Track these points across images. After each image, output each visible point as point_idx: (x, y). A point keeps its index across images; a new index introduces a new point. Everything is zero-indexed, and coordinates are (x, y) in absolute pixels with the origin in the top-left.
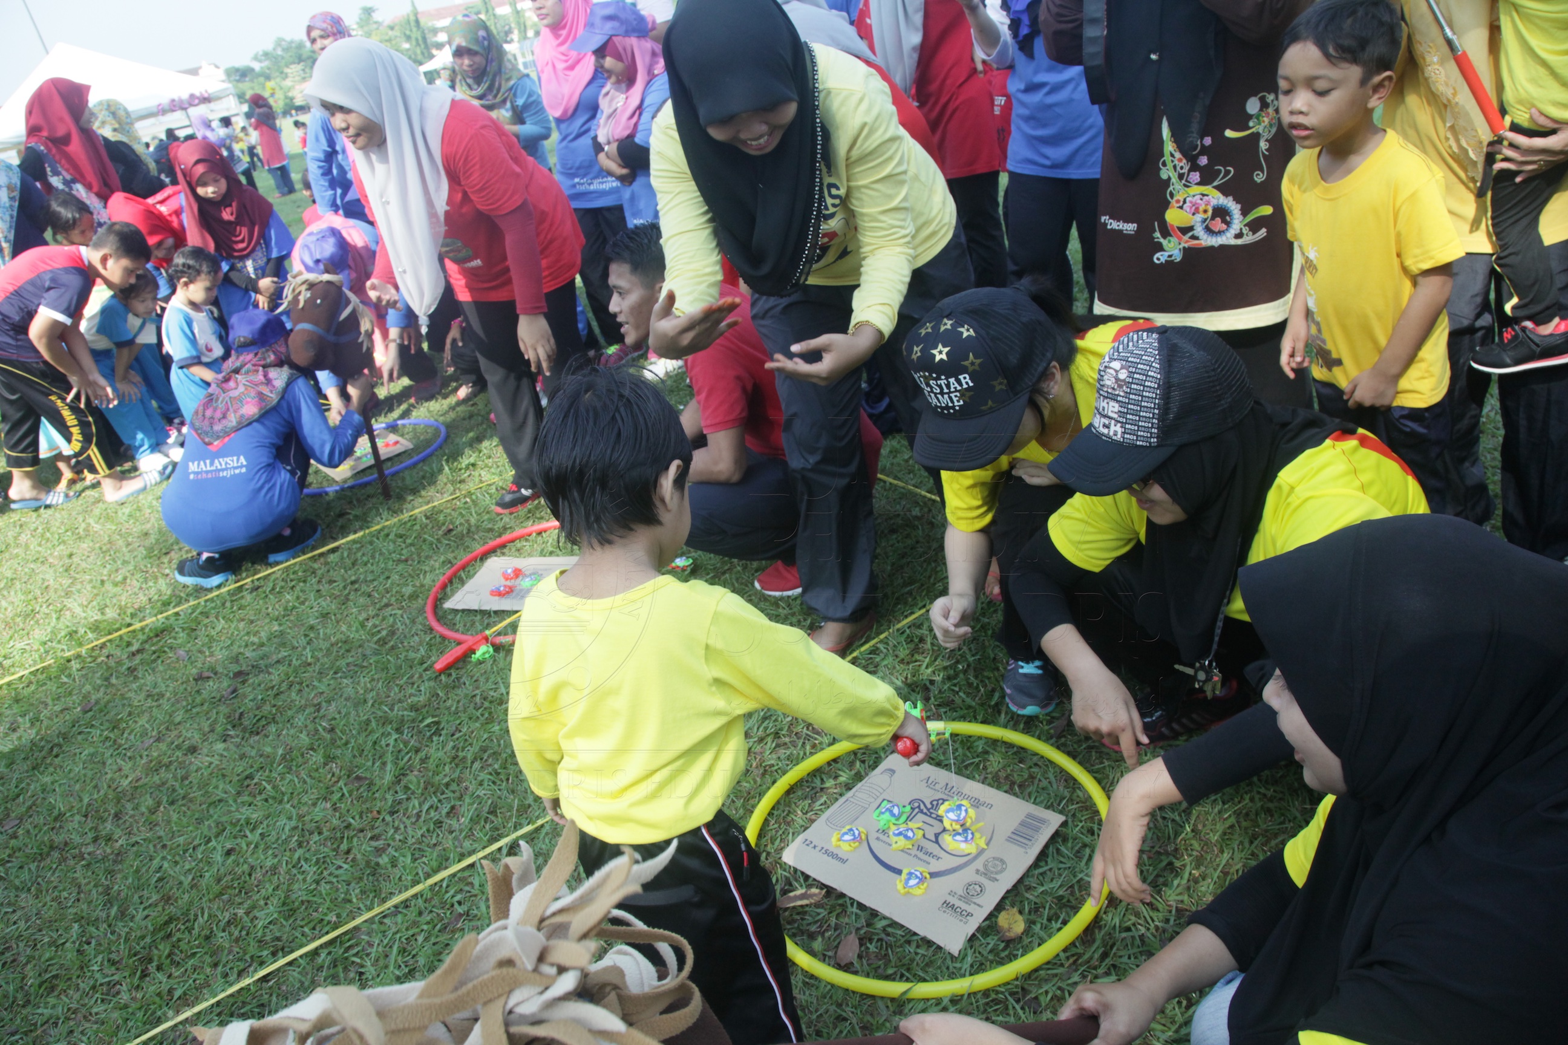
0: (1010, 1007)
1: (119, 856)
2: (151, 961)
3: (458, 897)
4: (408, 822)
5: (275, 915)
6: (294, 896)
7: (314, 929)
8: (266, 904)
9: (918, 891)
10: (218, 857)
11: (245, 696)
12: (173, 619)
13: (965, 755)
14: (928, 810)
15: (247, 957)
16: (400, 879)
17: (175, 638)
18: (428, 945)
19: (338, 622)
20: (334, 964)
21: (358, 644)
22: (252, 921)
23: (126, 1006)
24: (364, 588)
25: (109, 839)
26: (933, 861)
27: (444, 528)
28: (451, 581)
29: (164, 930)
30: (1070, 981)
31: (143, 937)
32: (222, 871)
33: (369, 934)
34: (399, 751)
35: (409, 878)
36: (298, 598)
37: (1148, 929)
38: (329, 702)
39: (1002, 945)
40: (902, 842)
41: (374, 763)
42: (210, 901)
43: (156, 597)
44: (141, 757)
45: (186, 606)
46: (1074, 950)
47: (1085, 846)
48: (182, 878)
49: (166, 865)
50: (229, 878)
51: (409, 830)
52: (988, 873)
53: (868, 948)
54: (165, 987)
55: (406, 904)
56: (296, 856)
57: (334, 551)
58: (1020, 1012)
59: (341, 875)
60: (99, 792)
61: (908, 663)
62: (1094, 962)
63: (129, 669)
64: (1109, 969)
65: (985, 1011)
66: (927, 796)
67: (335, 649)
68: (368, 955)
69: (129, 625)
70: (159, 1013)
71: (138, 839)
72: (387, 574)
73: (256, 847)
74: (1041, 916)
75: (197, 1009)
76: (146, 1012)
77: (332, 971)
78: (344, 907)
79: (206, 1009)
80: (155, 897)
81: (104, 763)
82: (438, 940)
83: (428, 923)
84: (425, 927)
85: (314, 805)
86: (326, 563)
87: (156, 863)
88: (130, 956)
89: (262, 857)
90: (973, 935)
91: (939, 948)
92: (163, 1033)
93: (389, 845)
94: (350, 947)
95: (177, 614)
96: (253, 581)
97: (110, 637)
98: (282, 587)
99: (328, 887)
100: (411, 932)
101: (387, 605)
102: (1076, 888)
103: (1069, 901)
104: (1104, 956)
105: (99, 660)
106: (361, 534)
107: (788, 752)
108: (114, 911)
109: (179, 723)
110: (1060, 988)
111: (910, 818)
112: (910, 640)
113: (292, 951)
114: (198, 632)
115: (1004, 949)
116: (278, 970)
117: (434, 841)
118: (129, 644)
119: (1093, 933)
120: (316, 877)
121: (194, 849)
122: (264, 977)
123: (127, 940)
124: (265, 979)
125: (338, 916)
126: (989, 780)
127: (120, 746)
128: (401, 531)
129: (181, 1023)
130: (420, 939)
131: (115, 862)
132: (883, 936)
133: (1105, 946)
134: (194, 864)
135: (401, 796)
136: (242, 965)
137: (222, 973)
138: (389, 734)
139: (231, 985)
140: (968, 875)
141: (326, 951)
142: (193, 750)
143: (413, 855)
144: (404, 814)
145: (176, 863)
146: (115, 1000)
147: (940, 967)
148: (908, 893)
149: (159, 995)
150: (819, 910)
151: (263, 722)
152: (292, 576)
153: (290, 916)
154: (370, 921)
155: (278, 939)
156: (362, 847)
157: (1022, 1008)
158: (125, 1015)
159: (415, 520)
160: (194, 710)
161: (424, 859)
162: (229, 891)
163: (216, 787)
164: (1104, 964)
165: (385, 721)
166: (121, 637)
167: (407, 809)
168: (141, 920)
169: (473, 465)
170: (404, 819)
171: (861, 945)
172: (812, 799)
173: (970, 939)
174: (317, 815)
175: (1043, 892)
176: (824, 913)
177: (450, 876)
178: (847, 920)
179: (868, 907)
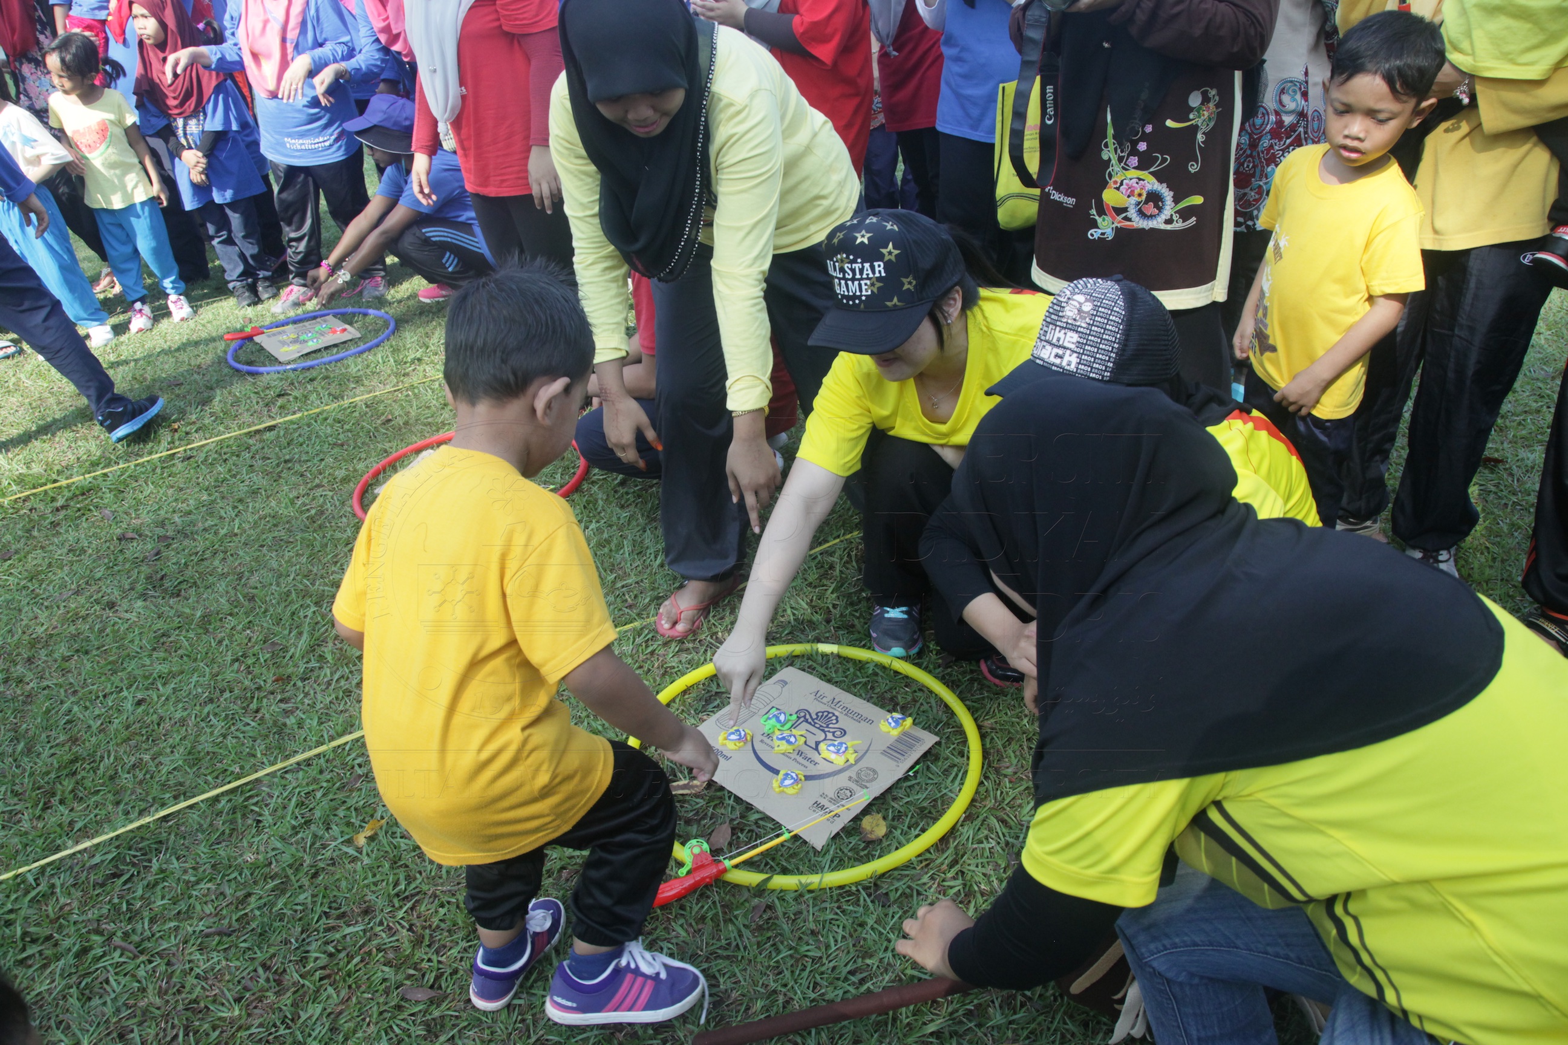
0: (862, 899)
1: (29, 697)
2: (54, 794)
4: (318, 689)
5: (180, 763)
6: (200, 748)
7: (217, 778)
8: (172, 752)
9: (790, 791)
10: (128, 706)
11: (168, 559)
12: (101, 479)
13: (855, 674)
14: (813, 720)
15: (150, 799)
16: (305, 740)
17: (102, 498)
18: (325, 803)
19: (268, 497)
20: (234, 810)
21: (285, 520)
22: (157, 766)
23: (26, 833)
24: (297, 467)
25: (20, 681)
26: (810, 766)
27: (383, 418)
28: (384, 469)
29: (70, 768)
30: (920, 882)
31: (48, 773)
32: (132, 718)
33: (269, 786)
34: (317, 623)
35: (314, 739)
36: (230, 471)
37: (999, 843)
38: (251, 572)
39: (864, 845)
40: (784, 746)
41: (290, 632)
42: (117, 745)
43: (85, 457)
44: (58, 607)
45: (115, 468)
46: (928, 856)
47: (953, 766)
48: (91, 722)
49: (76, 709)
50: (138, 725)
51: (319, 696)
52: (860, 781)
53: (739, 837)
54: (66, 819)
55: (308, 762)
56: (206, 710)
57: (271, 429)
58: (871, 906)
59: (248, 731)
60: (13, 636)
61: (815, 587)
62: (944, 867)
63: (52, 523)
64: (957, 874)
65: (838, 900)
66: (815, 708)
67: (263, 522)
68: (267, 805)
69: (55, 481)
70: (59, 842)
71: (49, 683)
72: (321, 456)
73: (167, 699)
74: (903, 823)
75: (96, 841)
76: (46, 839)
77: (230, 816)
78: (248, 760)
79: (105, 841)
80: (62, 738)
81: (20, 611)
82: (336, 797)
83: (328, 781)
84: (325, 784)
86: (262, 441)
87: (66, 706)
88: (33, 790)
89: (172, 709)
90: (838, 834)
91: (805, 842)
92: (61, 860)
93: (297, 708)
94: (251, 797)
95: (105, 475)
96: (185, 451)
97: (34, 491)
98: (215, 459)
99: (234, 741)
100: (311, 788)
101: (318, 486)
102: (939, 802)
103: (930, 812)
104: (954, 863)
105: (22, 512)
106: (298, 415)
107: (690, 657)
108: (20, 747)
109: (99, 579)
110: (909, 887)
111: (794, 726)
112: (820, 566)
113: (194, 796)
114: (125, 494)
115: (864, 849)
116: (179, 811)
117: (341, 708)
118: (53, 499)
119: (948, 842)
120: (223, 731)
121: (105, 696)
122: (164, 817)
123: (32, 774)
124: (165, 818)
125: (242, 768)
126: (874, 699)
127: (37, 595)
128: (340, 416)
129: (79, 852)
130: (319, 794)
131: (24, 703)
132: (754, 827)
133: (956, 854)
134: (103, 710)
135: (313, 664)
136: (143, 805)
137: (124, 810)
138: (308, 606)
139: (131, 822)
140: (842, 780)
141: (226, 798)
142: (111, 605)
143: (320, 718)
144: (315, 682)
145: (86, 708)
146: (16, 827)
147: (801, 860)
148: (782, 791)
149: (60, 825)
150: (698, 800)
151: (184, 586)
152: (225, 450)
153: (194, 765)
154: (272, 775)
155: (181, 784)
156: (271, 708)
157: (872, 902)
158: (25, 840)
159: (355, 407)
160: (116, 568)
161: (330, 723)
162: (137, 737)
163: (132, 641)
164: (951, 871)
165: (305, 594)
166: (46, 492)
167: (318, 677)
168: (46, 758)
169: (419, 360)
170: (315, 686)
171: (733, 834)
172: (706, 701)
173: (834, 838)
174: (229, 676)
175: (908, 803)
176: (702, 803)
177: (353, 740)
178: (723, 811)
179: (743, 801)
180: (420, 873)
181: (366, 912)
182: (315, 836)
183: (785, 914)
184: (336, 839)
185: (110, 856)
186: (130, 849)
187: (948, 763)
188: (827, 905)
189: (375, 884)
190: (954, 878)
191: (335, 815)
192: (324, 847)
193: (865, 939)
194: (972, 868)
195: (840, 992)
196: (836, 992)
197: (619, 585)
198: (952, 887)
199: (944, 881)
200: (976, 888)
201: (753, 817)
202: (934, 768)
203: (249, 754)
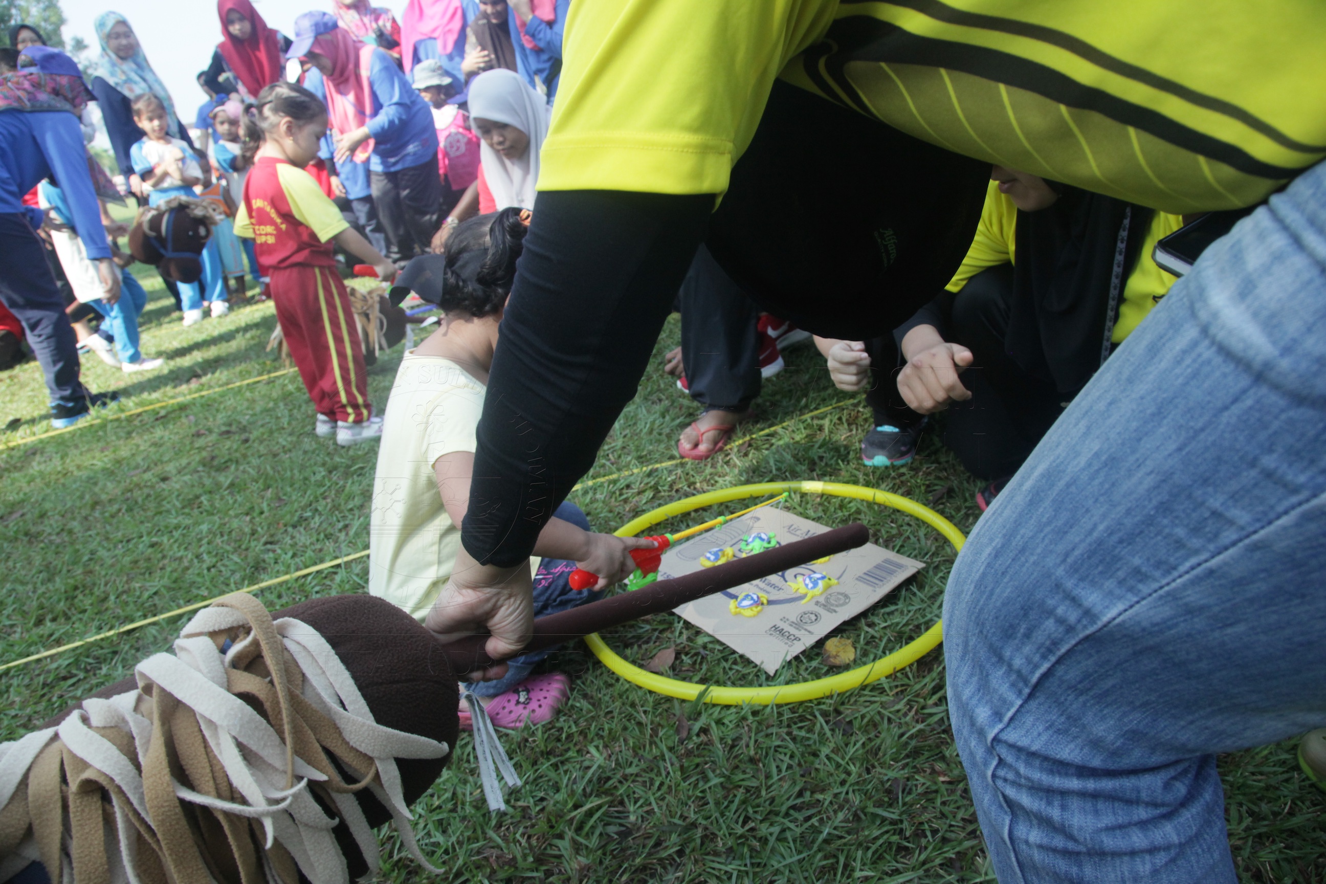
0: (818, 725)
3: (317, 589)
4: (304, 533)
5: (161, 588)
6: (185, 577)
9: (748, 613)
10: (143, 547)
12: (198, 399)
25: (70, 532)
26: (775, 592)
39: (826, 669)
41: (298, 492)
44: (125, 482)
45: (213, 392)
46: (906, 681)
51: (303, 538)
52: (828, 606)
53: (683, 660)
54: (47, 631)
55: (270, 588)
58: (829, 734)
62: (924, 693)
63: (149, 427)
65: (789, 726)
70: (33, 649)
73: (175, 542)
74: (877, 647)
75: (64, 648)
80: (80, 571)
85: (236, 516)
89: (176, 549)
90: (797, 658)
91: (756, 666)
92: (27, 663)
99: (215, 572)
104: (937, 688)
105: (132, 423)
108: (42, 577)
109: (166, 462)
110: (879, 713)
113: (161, 614)
115: (826, 673)
117: (319, 547)
118: (158, 413)
120: (210, 566)
121: (128, 541)
122: (129, 630)
123: (41, 598)
125: (211, 592)
131: (66, 546)
132: (702, 651)
134: (121, 551)
136: (114, 621)
137: (98, 626)
139: (99, 634)
140: (807, 605)
142: (166, 479)
144: (304, 528)
148: (738, 614)
151: (229, 464)
155: (155, 605)
157: (831, 730)
161: (302, 558)
171: (676, 658)
173: (790, 662)
174: (235, 524)
175: (885, 628)
176: (648, 627)
177: (318, 572)
178: (670, 635)
179: (693, 626)
183: (721, 739)
185: (67, 662)
186: (88, 657)
187: (935, 589)
188: (774, 730)
190: (936, 705)
193: (817, 770)
195: (776, 830)
196: (772, 829)
199: (923, 708)
201: (701, 640)
202: (918, 593)
203: (223, 583)
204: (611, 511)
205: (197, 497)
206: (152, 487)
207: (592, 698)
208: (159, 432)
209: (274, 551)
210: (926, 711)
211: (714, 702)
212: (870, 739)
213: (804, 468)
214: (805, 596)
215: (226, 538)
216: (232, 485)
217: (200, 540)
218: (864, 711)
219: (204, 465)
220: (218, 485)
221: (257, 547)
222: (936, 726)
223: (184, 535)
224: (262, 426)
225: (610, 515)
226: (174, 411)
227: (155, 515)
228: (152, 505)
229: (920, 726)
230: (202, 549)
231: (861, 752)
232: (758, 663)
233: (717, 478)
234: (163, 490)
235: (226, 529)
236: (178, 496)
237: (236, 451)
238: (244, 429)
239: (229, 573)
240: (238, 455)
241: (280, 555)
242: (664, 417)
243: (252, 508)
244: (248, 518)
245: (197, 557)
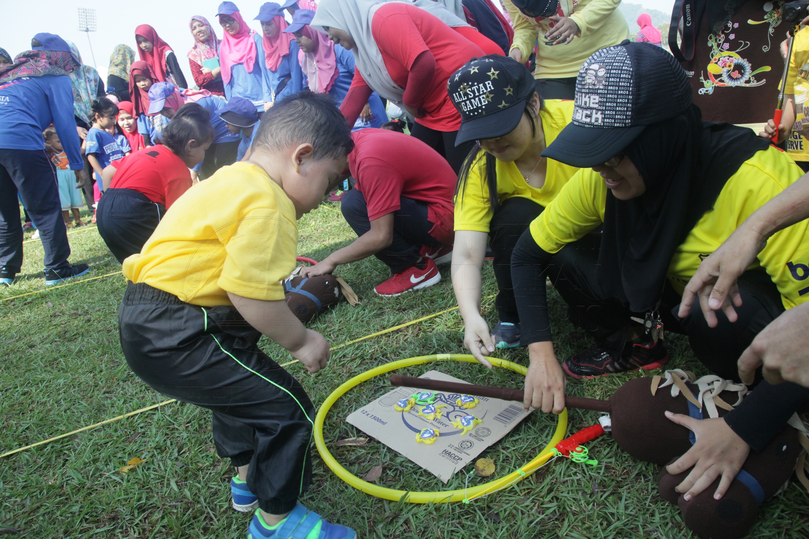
0: (478, 517)
3: (142, 425)
4: (131, 386)
5: (32, 424)
6: (48, 417)
7: (51, 434)
8: (31, 419)
9: (428, 442)
12: (55, 291)
13: (477, 374)
14: (446, 399)
16: (112, 413)
20: (53, 453)
22: (18, 426)
26: (443, 427)
30: (523, 505)
32: (16, 401)
33: (81, 440)
35: (118, 412)
37: (584, 477)
39: (479, 478)
40: (424, 416)
44: (5, 348)
47: (547, 426)
52: (478, 435)
53: (387, 473)
55: (109, 425)
58: (485, 522)
59: (81, 408)
62: (542, 494)
64: (552, 498)
65: (459, 518)
73: (41, 391)
74: (510, 463)
77: (49, 457)
78: (74, 424)
82: (120, 446)
83: (118, 437)
84: (115, 438)
85: (84, 374)
89: (41, 397)
90: (461, 471)
95: (58, 289)
96: (103, 277)
104: (550, 491)
109: (32, 334)
110: (515, 508)
111: (433, 402)
113: (32, 444)
116: (19, 452)
117: (142, 396)
118: (26, 300)
120: (66, 408)
121: (6, 391)
124: (8, 456)
125: (68, 428)
130: (109, 444)
132: (400, 467)
133: (552, 484)
140: (465, 437)
141: (51, 446)
142: (33, 346)
148: (421, 443)
150: (361, 450)
151: (77, 336)
153: (40, 426)
154: (84, 432)
155: (27, 437)
157: (486, 520)
161: (131, 404)
164: (548, 496)
167: (134, 380)
170: (129, 383)
171: (383, 472)
172: (375, 391)
173: (457, 474)
174: (83, 379)
175: (514, 450)
176: (364, 451)
177: (141, 413)
178: (378, 457)
179: (393, 450)
180: (157, 493)
181: (113, 519)
182: (97, 469)
183: (417, 527)
184: (109, 471)
189: (126, 500)
190: (550, 502)
191: (115, 457)
192: (101, 476)
194: (565, 494)
197: (328, 330)
198: (548, 508)
199: (542, 504)
200: (568, 509)
201: (399, 460)
202: (532, 427)
203: (75, 421)
204: (334, 373)
205: (55, 359)
206: (23, 352)
207: (330, 500)
208: (27, 313)
209: (111, 398)
210: (544, 506)
211: (411, 502)
212: (511, 526)
213: (454, 345)
214: (463, 430)
215: (77, 389)
216: (80, 351)
217: (59, 390)
218: (506, 506)
219: (60, 338)
220: (69, 350)
221: (99, 395)
222: (551, 516)
223: (47, 387)
224: (99, 311)
225: (334, 375)
226: (38, 298)
227: (26, 372)
228: (23, 365)
229: (541, 516)
230: (60, 397)
231: (506, 534)
232: (437, 476)
233: (400, 351)
234: (31, 354)
235: (76, 383)
236: (42, 358)
237: (82, 327)
238: (87, 313)
239: (80, 414)
240: (83, 330)
241: (115, 402)
242: (364, 310)
243: (94, 368)
244: (92, 375)
245: (56, 402)
